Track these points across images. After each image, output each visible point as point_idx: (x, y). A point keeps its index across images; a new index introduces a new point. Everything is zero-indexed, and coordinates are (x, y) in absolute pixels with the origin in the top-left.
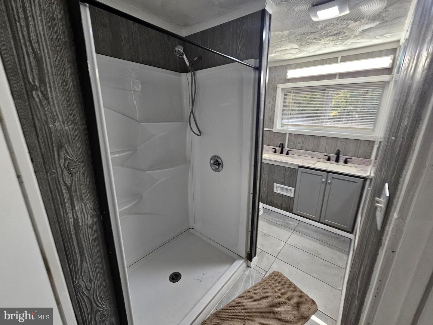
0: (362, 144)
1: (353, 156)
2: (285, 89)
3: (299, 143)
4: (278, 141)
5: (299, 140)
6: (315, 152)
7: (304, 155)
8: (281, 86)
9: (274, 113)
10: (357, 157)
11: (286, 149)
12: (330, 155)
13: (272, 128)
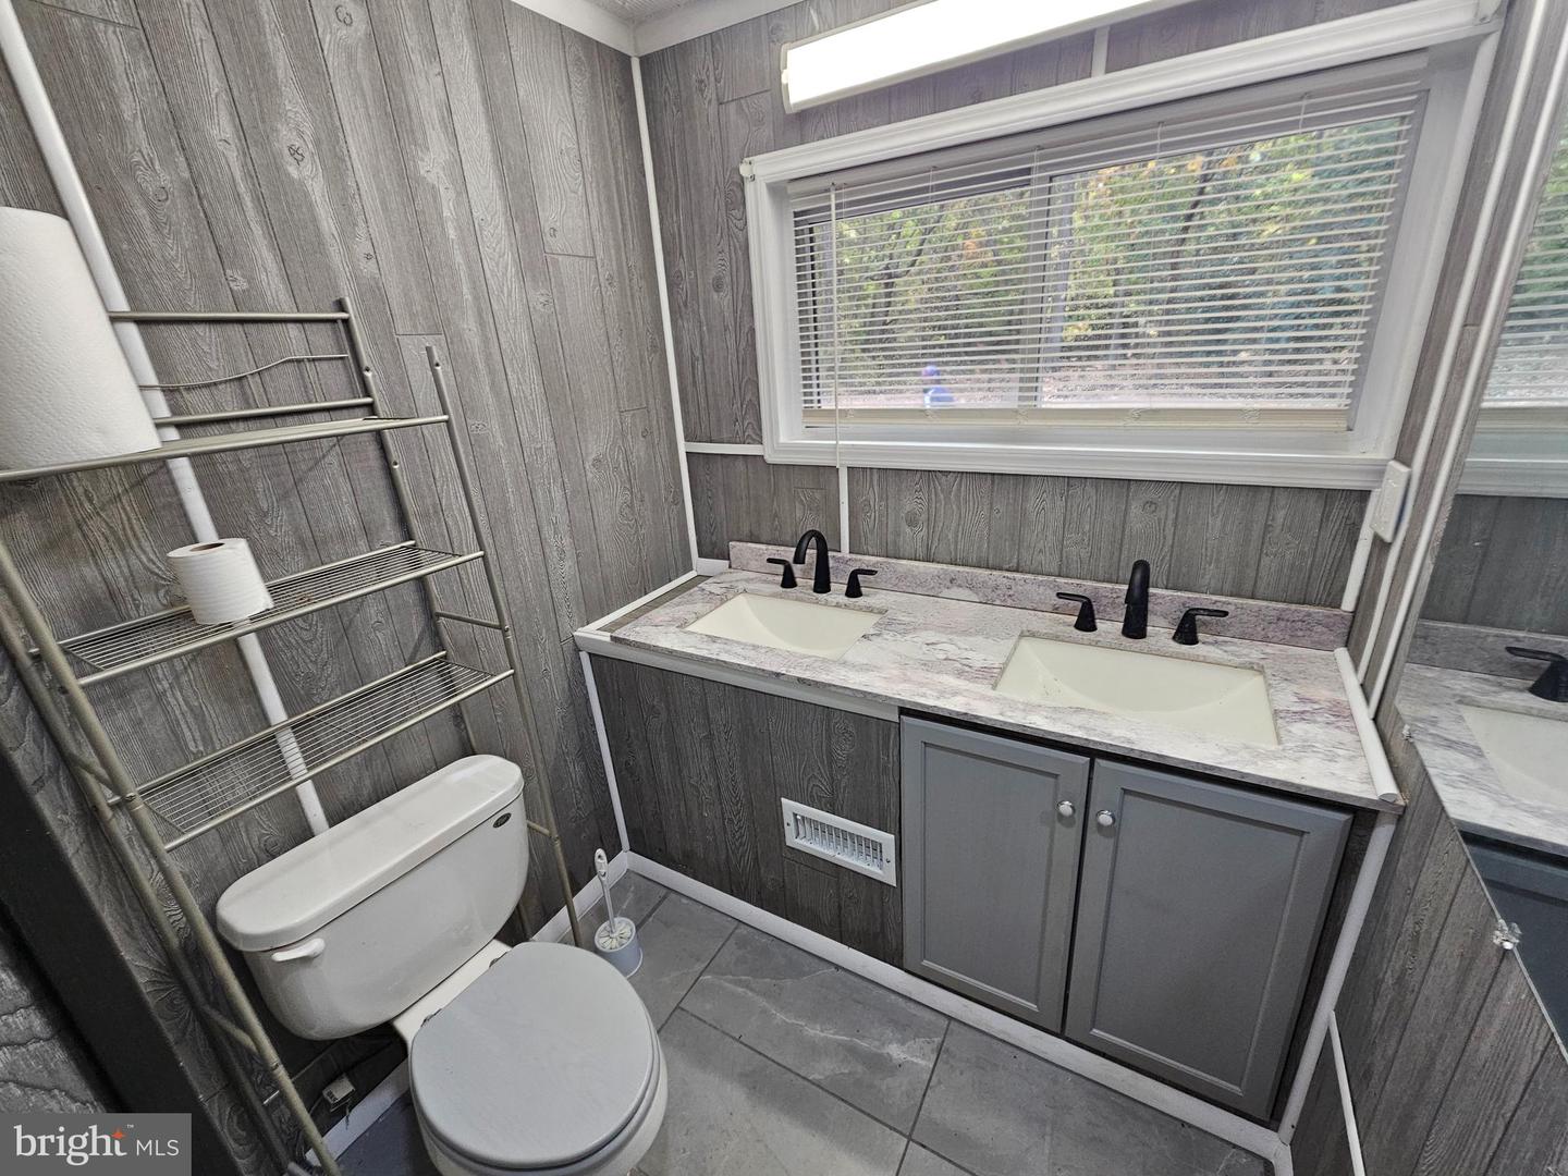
0: (1281, 515)
1: (1227, 587)
2: (791, 189)
3: (912, 522)
4: (799, 514)
5: (909, 504)
6: (1001, 569)
7: (946, 593)
8: (764, 169)
9: (754, 349)
10: (1253, 597)
11: (843, 559)
12: (1087, 587)
13: (754, 442)
